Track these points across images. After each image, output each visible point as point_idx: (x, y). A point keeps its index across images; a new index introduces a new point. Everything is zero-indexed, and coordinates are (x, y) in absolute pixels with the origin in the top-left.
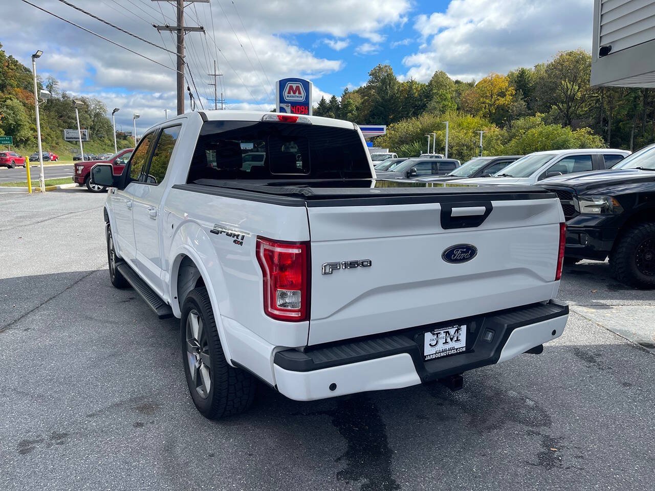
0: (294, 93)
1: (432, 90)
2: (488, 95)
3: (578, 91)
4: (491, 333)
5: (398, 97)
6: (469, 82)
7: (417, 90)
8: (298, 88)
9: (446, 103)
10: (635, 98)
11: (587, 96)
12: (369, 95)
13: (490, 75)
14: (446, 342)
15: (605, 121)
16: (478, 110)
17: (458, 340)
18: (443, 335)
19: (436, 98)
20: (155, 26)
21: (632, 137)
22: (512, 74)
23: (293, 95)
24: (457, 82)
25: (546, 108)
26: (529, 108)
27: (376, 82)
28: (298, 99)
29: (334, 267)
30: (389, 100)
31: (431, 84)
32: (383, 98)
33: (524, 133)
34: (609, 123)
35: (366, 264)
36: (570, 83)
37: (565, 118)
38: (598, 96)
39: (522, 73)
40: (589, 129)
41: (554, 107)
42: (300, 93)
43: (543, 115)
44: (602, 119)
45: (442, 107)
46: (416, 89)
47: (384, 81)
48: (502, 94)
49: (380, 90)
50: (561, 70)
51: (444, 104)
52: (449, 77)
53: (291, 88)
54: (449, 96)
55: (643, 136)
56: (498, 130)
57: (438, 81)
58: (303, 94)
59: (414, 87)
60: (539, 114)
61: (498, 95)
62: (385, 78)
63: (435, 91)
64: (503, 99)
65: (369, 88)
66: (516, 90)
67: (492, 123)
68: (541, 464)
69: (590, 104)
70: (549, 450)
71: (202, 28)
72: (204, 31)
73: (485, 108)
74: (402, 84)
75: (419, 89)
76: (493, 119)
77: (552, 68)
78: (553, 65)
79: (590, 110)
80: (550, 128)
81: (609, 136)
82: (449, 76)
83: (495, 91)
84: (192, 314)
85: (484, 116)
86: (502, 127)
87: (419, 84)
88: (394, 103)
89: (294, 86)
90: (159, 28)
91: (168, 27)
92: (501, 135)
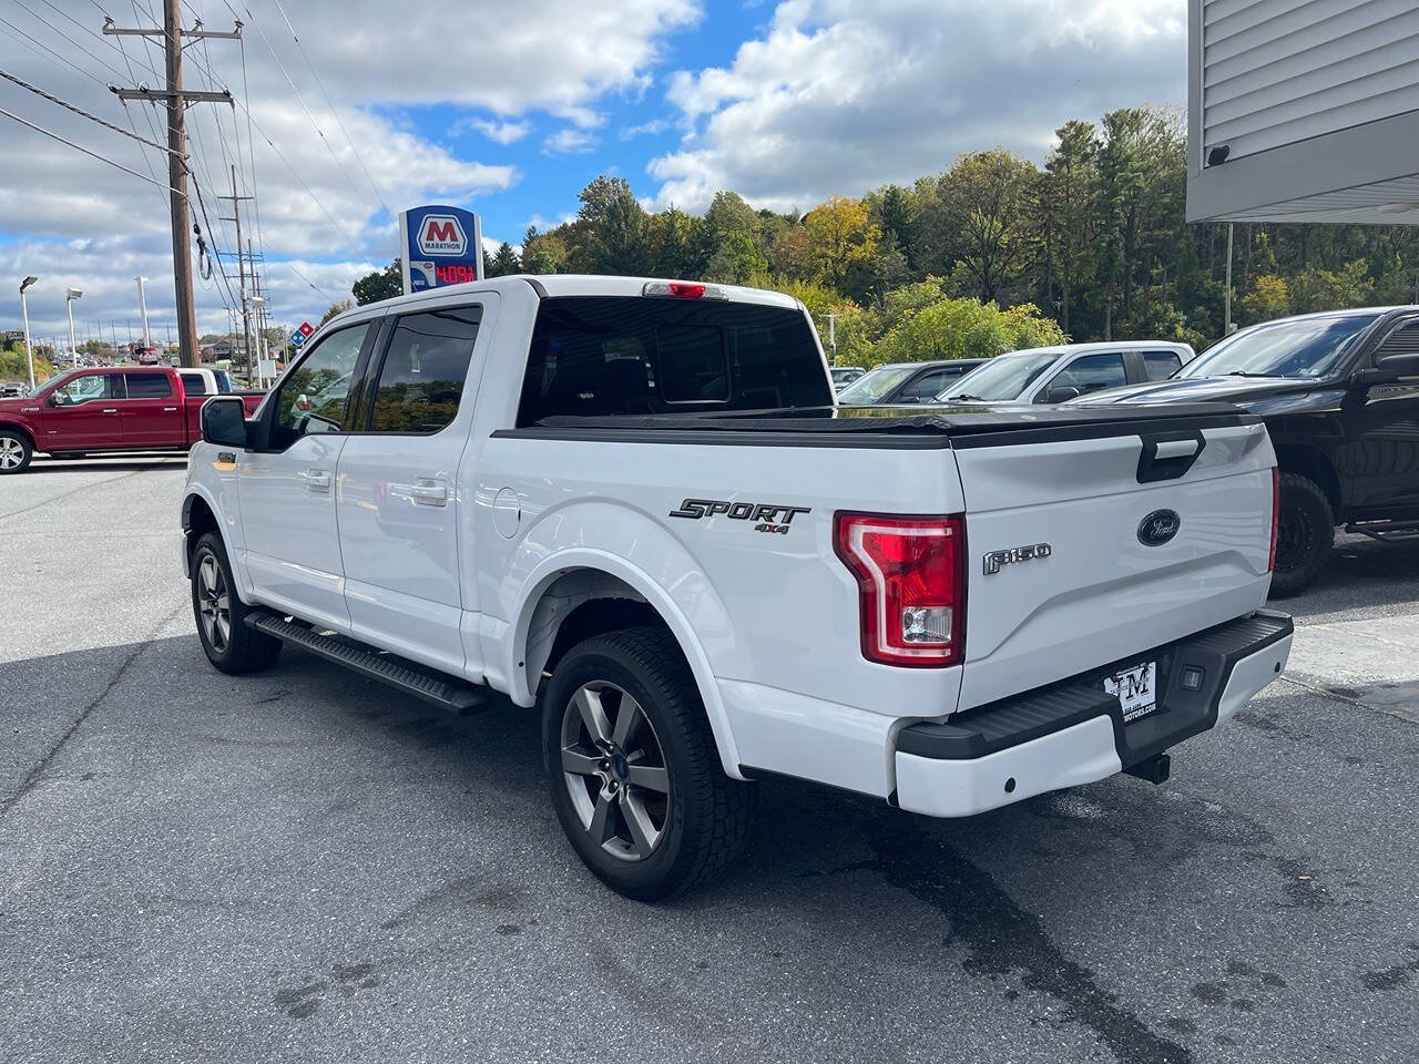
0: (442, 238)
1: (716, 230)
2: (830, 239)
3: (1002, 230)
4: (1194, 674)
5: (644, 245)
6: (789, 213)
7: (684, 231)
8: (448, 227)
9: (746, 257)
10: (1110, 243)
11: (1020, 240)
12: (583, 243)
13: (832, 199)
14: (1131, 696)
15: (1057, 292)
16: (812, 272)
17: (1145, 691)
18: (1126, 682)
19: (726, 248)
20: (114, 90)
21: (1109, 319)
22: (873, 198)
23: (440, 242)
24: (765, 214)
25: (944, 267)
26: (912, 266)
27: (597, 214)
28: (451, 251)
29: (1000, 558)
30: (628, 253)
31: (711, 218)
32: (614, 248)
33: (913, 316)
34: (1065, 294)
35: (1043, 551)
36: (985, 216)
37: (983, 286)
38: (1040, 242)
39: (893, 195)
40: (1032, 306)
41: (959, 263)
42: (454, 238)
43: (941, 280)
44: (1050, 287)
45: (739, 267)
46: (683, 227)
47: (612, 212)
48: (858, 239)
49: (605, 232)
50: (969, 191)
51: (741, 260)
52: (745, 203)
53: (434, 227)
54: (750, 242)
55: (1127, 317)
56: (859, 311)
57: (724, 213)
58: (461, 241)
59: (678, 225)
60: (932, 278)
61: (850, 241)
62: (615, 206)
63: (722, 233)
64: (861, 249)
65: (581, 227)
66: (884, 230)
67: (844, 297)
68: (1299, 903)
69: (1027, 258)
70: (1297, 879)
71: (227, 94)
72: (231, 102)
73: (826, 267)
74: (654, 218)
75: (688, 229)
76: (844, 289)
77: (948, 185)
78: (950, 180)
79: (1028, 269)
80: (960, 305)
81: (1066, 320)
82: (746, 201)
83: (844, 232)
84: (587, 692)
85: (826, 284)
86: (865, 305)
87: (687, 218)
88: (637, 259)
89: (441, 223)
90: (123, 94)
91: (145, 91)
92: (865, 322)
